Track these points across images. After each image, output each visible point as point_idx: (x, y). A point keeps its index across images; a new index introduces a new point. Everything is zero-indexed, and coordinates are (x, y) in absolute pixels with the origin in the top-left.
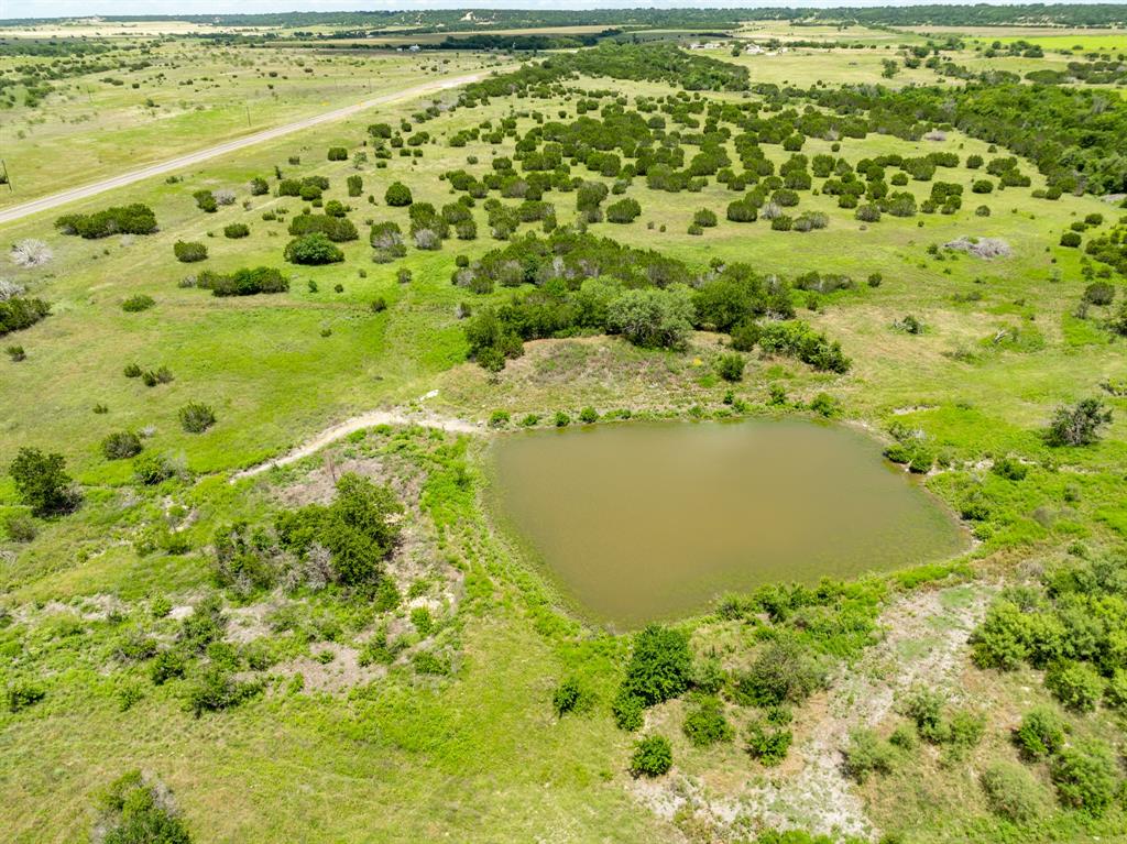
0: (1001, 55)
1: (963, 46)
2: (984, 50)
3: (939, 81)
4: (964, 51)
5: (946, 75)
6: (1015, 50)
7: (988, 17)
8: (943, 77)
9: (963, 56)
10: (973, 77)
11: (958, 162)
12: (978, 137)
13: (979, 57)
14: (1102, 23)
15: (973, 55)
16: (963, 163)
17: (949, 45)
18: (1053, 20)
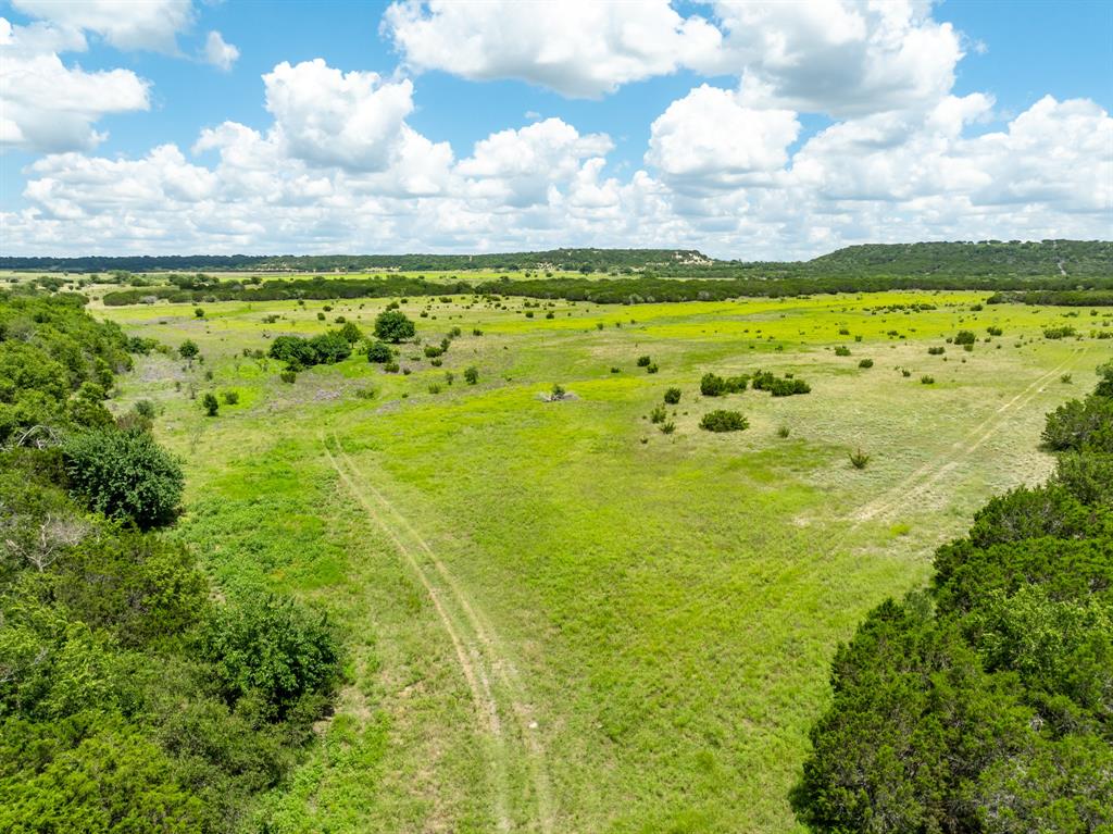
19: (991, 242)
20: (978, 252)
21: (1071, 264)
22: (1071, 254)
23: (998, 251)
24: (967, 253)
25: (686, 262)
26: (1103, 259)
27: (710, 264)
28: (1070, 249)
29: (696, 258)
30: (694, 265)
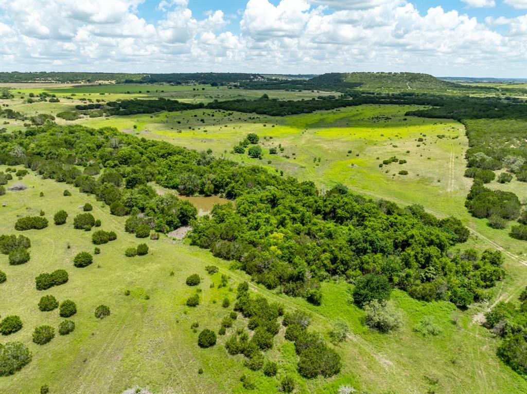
0: (36, 101)
1: (13, 96)
2: (26, 98)
3: (5, 123)
4: (14, 99)
5: (8, 118)
6: (43, 97)
7: (20, 78)
8: (7, 120)
9: (15, 103)
10: (26, 119)
11: (47, 222)
12: (50, 177)
13: (24, 103)
14: (76, 81)
15: (20, 102)
16: (51, 222)
17: (4, 96)
18: (53, 80)
19: (382, 73)
20: (376, 77)
21: (411, 84)
22: (411, 79)
23: (384, 77)
24: (372, 78)
25: (255, 80)
26: (423, 82)
27: (266, 80)
28: (410, 77)
29: (259, 77)
30: (258, 81)
